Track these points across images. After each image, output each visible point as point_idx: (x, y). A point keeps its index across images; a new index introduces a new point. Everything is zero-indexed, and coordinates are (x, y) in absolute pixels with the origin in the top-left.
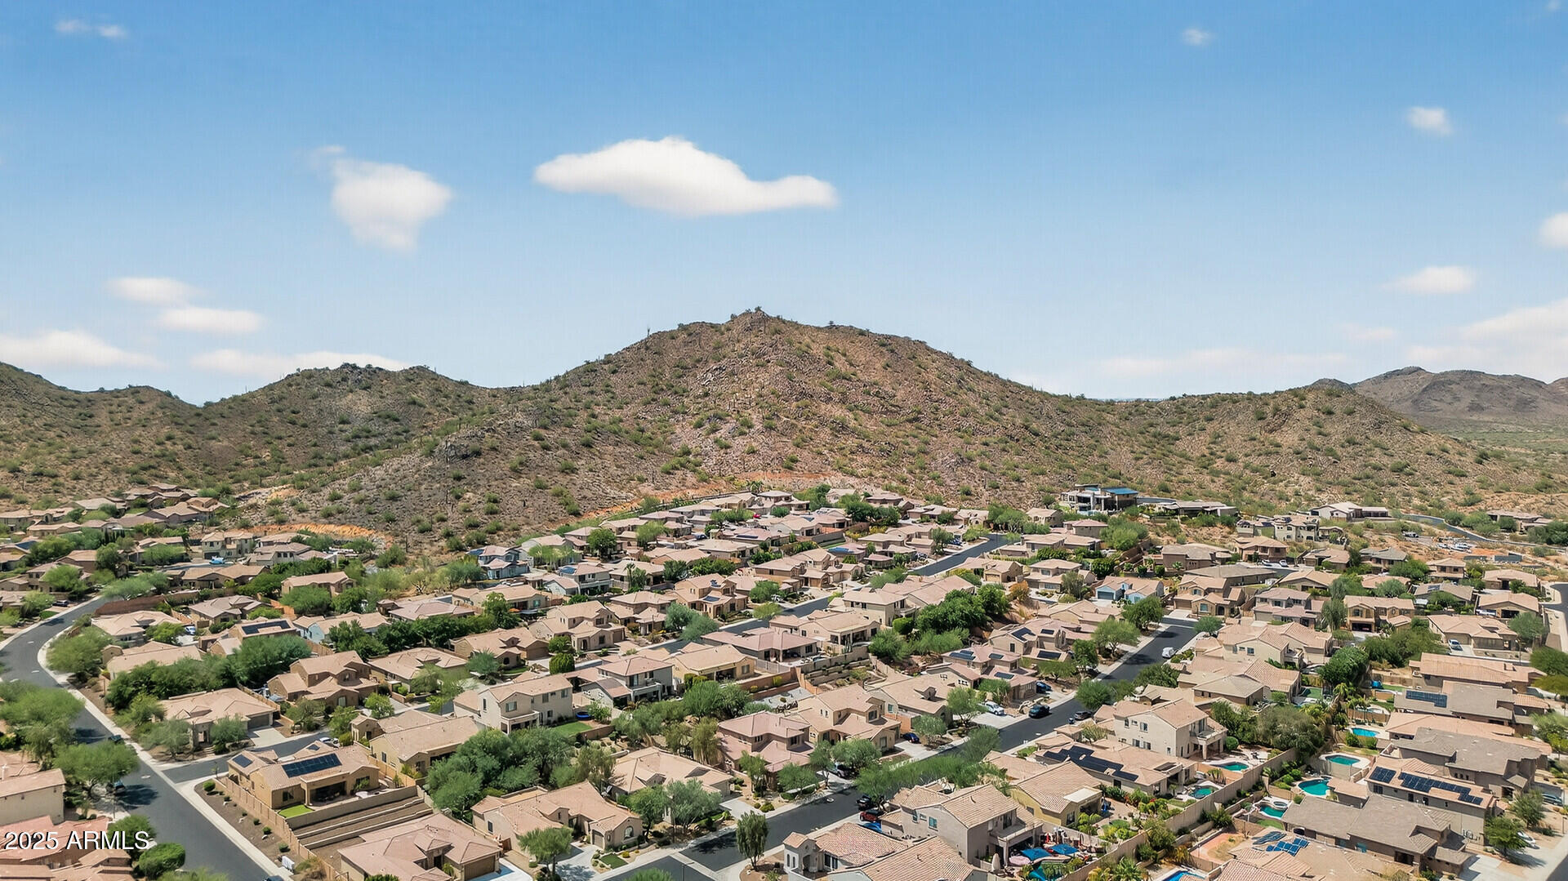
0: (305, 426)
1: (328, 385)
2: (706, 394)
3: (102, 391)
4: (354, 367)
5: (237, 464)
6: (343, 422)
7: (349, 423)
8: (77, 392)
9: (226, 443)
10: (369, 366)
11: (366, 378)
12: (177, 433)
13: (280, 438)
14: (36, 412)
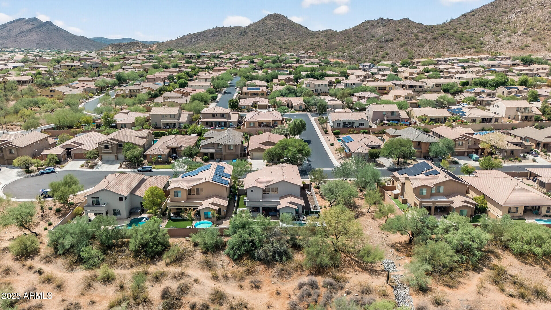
0: (361, 38)
1: (373, 25)
2: (509, 22)
3: (319, 31)
4: (383, 19)
5: (336, 48)
6: (373, 37)
7: (374, 37)
8: (313, 31)
9: (336, 42)
10: (388, 19)
11: (383, 22)
12: (325, 39)
13: (352, 41)
14: (300, 36)
